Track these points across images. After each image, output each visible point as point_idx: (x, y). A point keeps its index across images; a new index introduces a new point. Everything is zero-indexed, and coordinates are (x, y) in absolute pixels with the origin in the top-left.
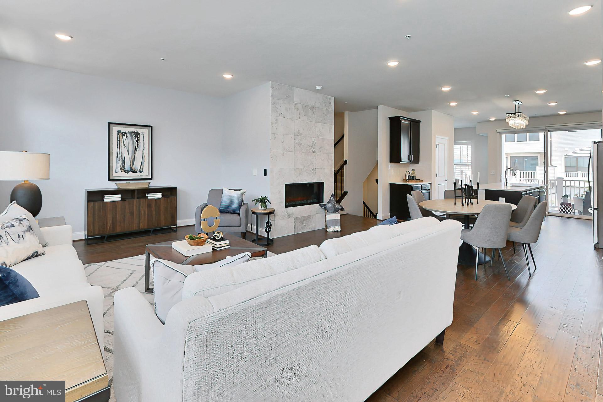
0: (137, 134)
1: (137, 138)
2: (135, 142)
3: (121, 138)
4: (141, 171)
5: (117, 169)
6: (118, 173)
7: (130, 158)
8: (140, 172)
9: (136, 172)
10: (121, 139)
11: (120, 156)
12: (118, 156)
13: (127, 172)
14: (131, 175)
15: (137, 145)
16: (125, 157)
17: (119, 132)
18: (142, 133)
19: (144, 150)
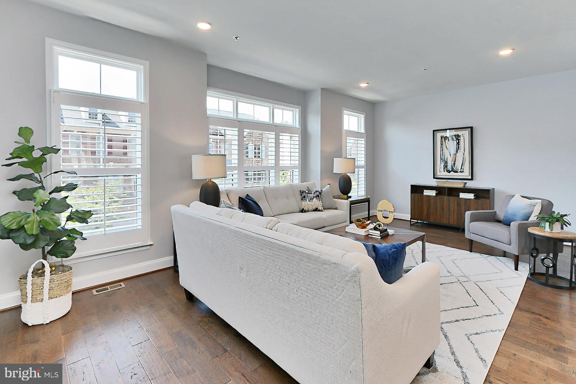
0: (458, 137)
1: (457, 140)
2: (456, 145)
3: (444, 141)
4: (462, 171)
5: (440, 169)
6: (441, 173)
7: (452, 159)
8: (460, 172)
9: (457, 172)
10: (444, 143)
11: (443, 157)
12: (442, 158)
13: (449, 172)
14: (452, 175)
15: (457, 147)
16: (447, 158)
17: (442, 137)
18: (462, 135)
19: (464, 151)
